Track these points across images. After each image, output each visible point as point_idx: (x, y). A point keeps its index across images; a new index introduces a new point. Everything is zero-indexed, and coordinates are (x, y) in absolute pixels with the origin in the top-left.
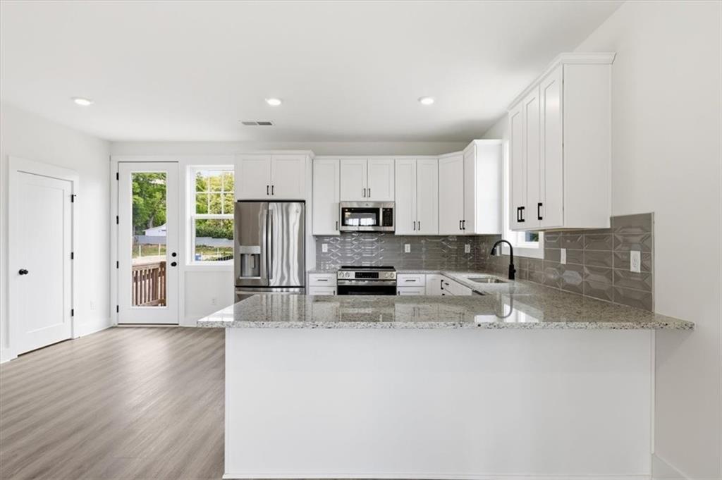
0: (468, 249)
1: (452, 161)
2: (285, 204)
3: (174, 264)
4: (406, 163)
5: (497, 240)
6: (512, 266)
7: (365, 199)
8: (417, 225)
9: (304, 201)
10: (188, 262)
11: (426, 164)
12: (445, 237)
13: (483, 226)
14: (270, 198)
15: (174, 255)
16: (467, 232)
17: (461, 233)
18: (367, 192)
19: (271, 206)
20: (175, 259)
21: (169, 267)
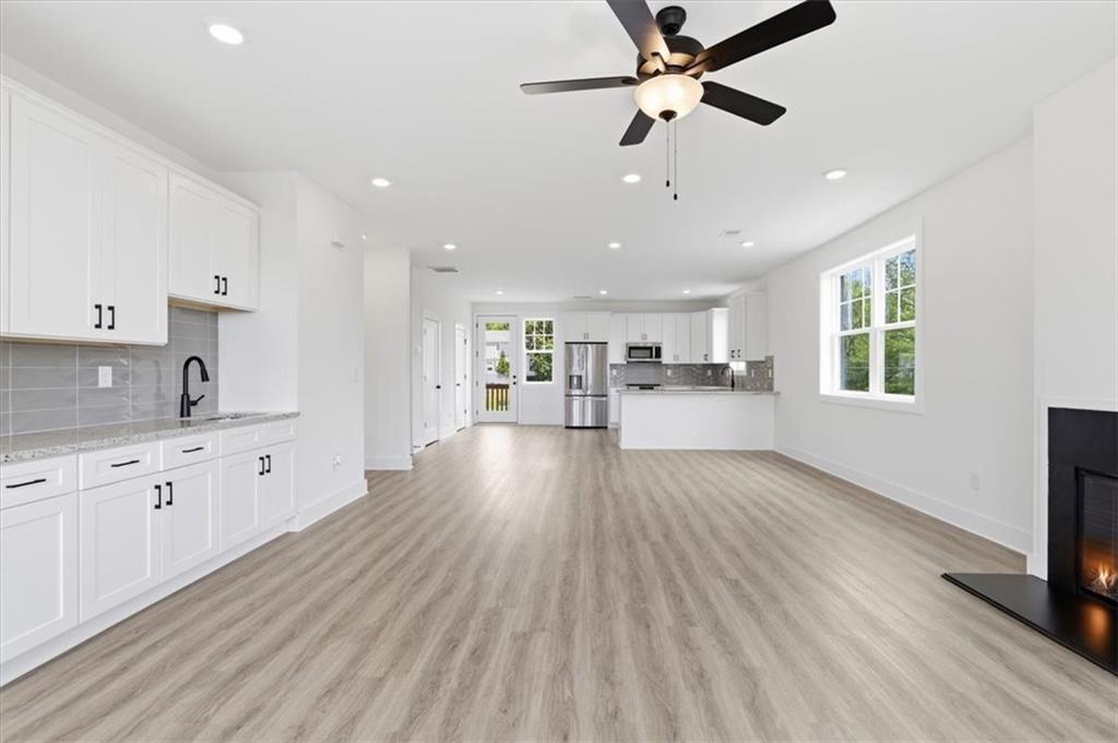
0: (709, 373)
1: (700, 316)
2: (596, 345)
3: (514, 383)
4: (668, 317)
5: (725, 367)
6: (733, 381)
7: (644, 341)
8: (676, 357)
9: (606, 343)
10: (524, 382)
11: (682, 318)
12: (694, 365)
13: (719, 357)
15: (515, 377)
16: (709, 362)
17: (705, 362)
18: (644, 336)
19: (588, 347)
20: (515, 380)
21: (511, 385)
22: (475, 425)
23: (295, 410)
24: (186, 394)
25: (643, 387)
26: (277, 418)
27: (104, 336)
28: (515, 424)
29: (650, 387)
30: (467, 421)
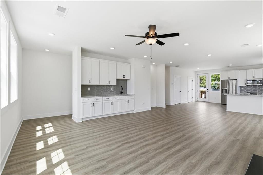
2: (232, 80)
3: (207, 91)
7: (254, 78)
9: (237, 80)
10: (210, 91)
14: (229, 79)
15: (207, 90)
19: (229, 81)
20: (208, 90)
21: (207, 92)
22: (196, 101)
23: (134, 94)
24: (121, 91)
25: (251, 94)
26: (130, 95)
27: (109, 84)
28: (207, 102)
29: (255, 94)
30: (194, 100)
